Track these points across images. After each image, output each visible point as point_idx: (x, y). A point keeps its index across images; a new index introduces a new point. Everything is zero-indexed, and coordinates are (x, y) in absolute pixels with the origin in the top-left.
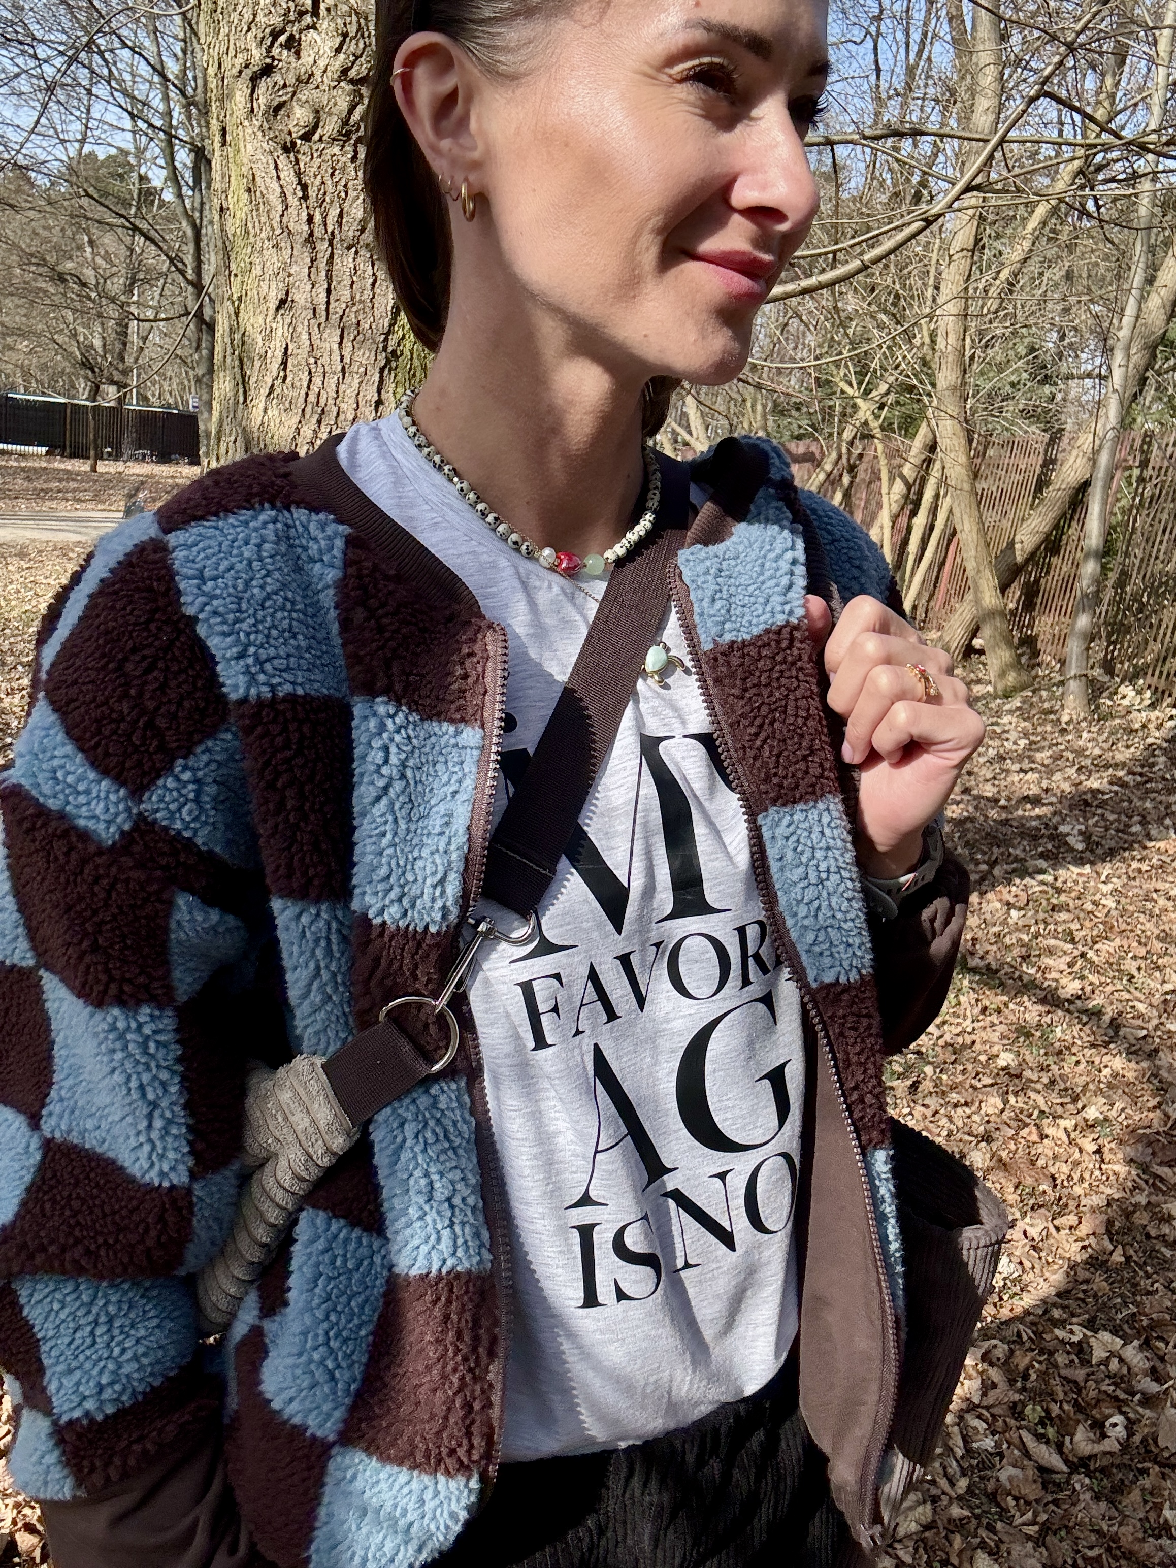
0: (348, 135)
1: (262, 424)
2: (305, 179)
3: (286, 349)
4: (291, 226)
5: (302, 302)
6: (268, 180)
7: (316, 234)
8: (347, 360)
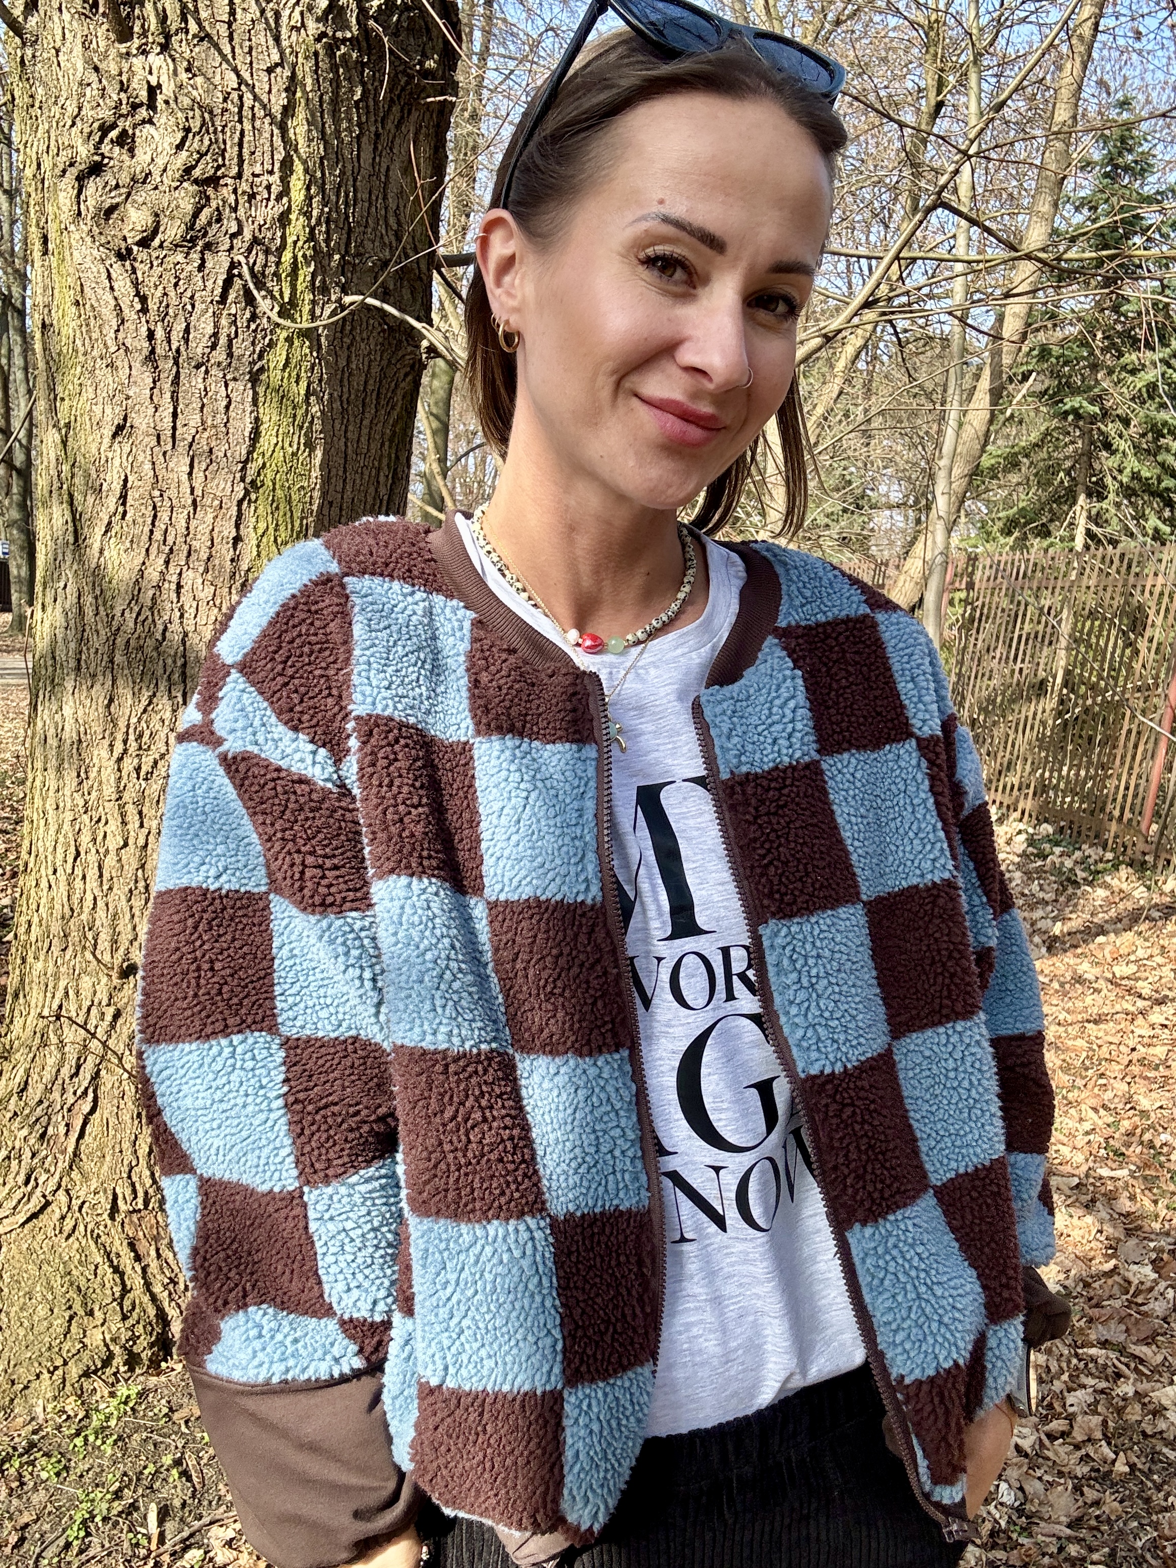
0: (193, 240)
1: (98, 566)
2: (144, 290)
3: (126, 480)
4: (128, 342)
5: (144, 427)
6: (100, 291)
7: (158, 351)
8: (198, 492)
